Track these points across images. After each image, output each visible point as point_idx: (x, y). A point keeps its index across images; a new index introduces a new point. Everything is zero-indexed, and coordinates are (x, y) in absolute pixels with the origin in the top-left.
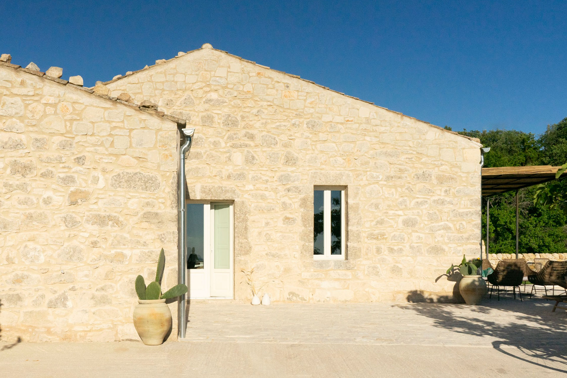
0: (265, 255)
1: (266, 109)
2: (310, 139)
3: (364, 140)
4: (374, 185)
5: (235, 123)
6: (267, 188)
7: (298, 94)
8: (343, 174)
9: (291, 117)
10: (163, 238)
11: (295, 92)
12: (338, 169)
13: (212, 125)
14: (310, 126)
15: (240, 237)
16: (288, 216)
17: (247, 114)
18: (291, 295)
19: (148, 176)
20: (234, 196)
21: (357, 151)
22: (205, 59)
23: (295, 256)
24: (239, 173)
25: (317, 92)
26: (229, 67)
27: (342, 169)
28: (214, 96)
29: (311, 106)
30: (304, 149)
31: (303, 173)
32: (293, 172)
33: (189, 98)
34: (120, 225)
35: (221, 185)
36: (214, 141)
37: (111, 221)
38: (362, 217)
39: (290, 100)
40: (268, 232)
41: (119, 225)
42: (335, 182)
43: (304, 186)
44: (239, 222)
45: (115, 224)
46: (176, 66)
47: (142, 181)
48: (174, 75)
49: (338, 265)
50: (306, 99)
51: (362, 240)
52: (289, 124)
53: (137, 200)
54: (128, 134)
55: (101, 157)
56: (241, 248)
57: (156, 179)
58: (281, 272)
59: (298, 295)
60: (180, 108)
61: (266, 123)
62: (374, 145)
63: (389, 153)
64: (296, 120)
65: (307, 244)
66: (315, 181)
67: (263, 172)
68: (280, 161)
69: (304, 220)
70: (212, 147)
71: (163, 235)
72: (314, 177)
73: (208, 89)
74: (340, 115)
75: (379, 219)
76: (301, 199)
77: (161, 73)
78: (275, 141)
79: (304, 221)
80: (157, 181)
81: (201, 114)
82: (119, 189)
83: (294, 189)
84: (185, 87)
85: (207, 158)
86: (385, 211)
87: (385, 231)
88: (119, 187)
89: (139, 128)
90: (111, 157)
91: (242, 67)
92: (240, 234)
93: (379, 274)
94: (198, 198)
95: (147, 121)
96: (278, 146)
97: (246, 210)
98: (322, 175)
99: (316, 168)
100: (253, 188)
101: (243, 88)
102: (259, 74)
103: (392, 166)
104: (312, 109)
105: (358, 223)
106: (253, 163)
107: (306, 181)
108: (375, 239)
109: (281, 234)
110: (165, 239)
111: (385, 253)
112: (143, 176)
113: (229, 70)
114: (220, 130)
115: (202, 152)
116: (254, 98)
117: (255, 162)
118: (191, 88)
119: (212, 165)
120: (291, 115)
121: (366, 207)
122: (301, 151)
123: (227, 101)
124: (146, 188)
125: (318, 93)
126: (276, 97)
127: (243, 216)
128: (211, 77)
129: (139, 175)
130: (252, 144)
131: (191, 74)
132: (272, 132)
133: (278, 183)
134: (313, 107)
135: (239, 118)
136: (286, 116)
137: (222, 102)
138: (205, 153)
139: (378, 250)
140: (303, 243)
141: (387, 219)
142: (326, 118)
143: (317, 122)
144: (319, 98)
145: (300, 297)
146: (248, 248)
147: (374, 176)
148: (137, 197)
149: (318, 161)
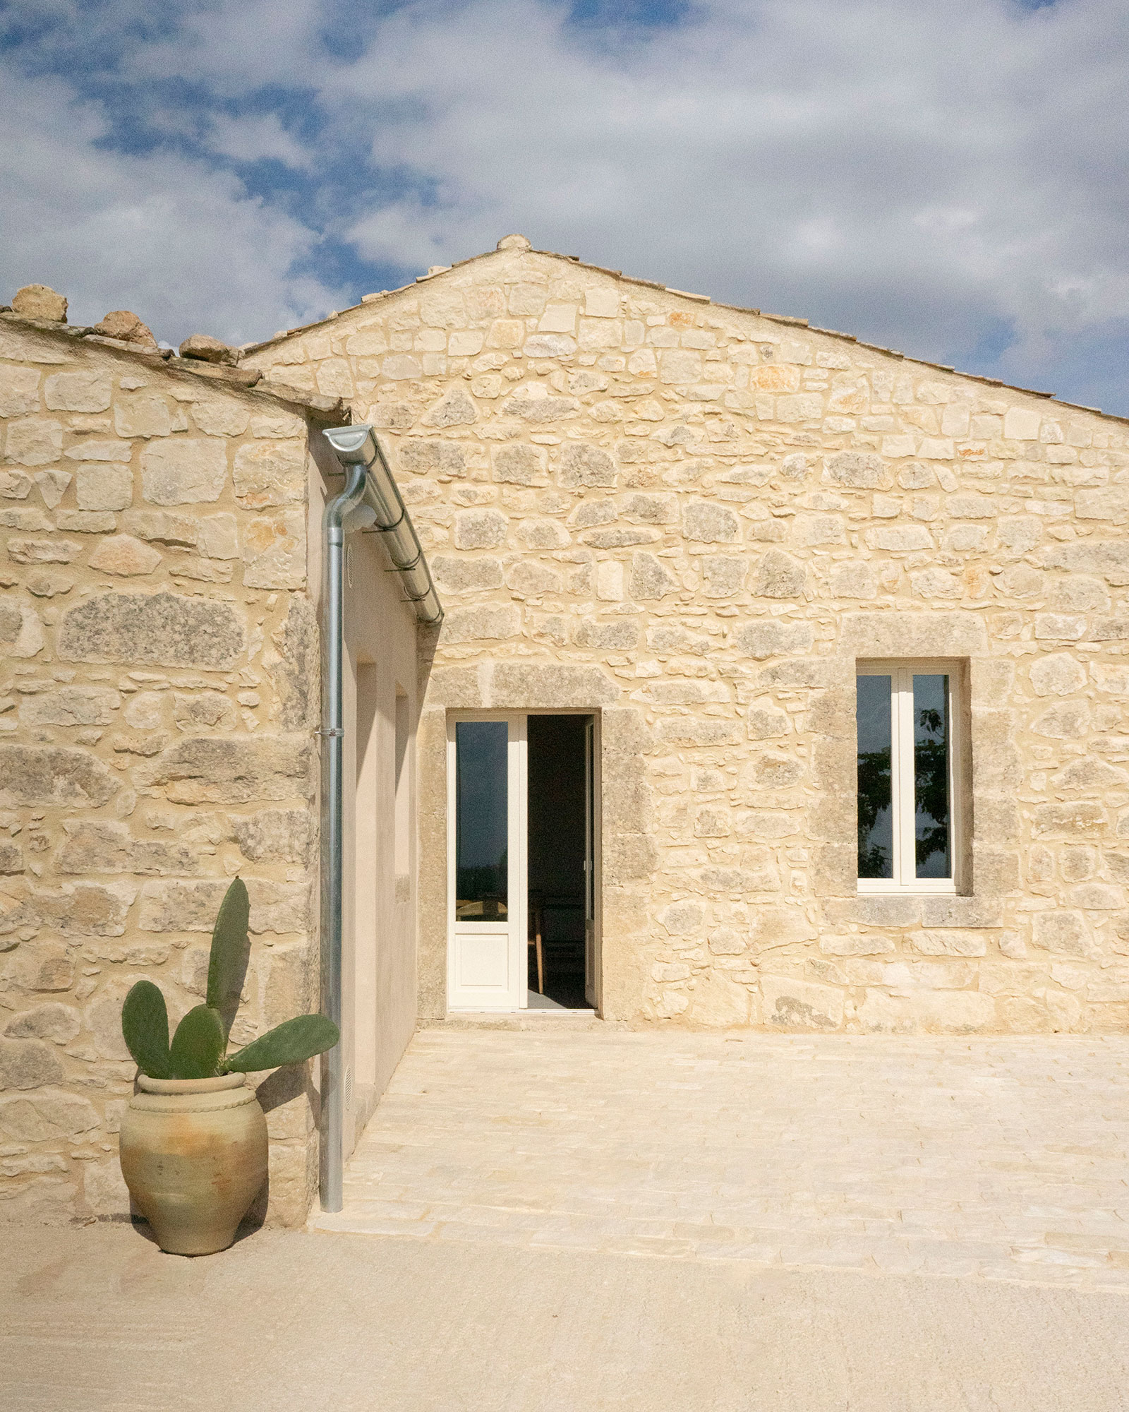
0: (700, 880)
1: (701, 424)
2: (842, 512)
3: (1025, 511)
4: (1061, 655)
5: (600, 472)
6: (706, 669)
7: (802, 376)
8: (952, 621)
9: (783, 448)
10: (252, 837)
11: (792, 367)
12: (937, 604)
13: (530, 480)
14: (843, 473)
15: (621, 823)
16: (771, 757)
17: (642, 442)
18: (785, 1009)
19: (199, 608)
20: (600, 697)
21: (1000, 547)
22: (507, 280)
23: (797, 883)
24: (613, 624)
25: (865, 365)
26: (583, 302)
27: (950, 604)
28: (536, 391)
29: (846, 411)
30: (824, 546)
31: (822, 620)
32: (788, 617)
33: (457, 400)
34: (94, 789)
35: (559, 664)
36: (537, 529)
37: (61, 777)
38: (1019, 759)
39: (775, 394)
40: (709, 807)
41: (92, 791)
42: (927, 646)
43: (824, 662)
44: (614, 778)
45: (78, 786)
46: (419, 306)
47: (178, 628)
48: (414, 332)
49: (939, 914)
50: (830, 389)
51: (1020, 832)
52: (775, 468)
53: (160, 695)
54: (127, 456)
55: (29, 542)
56: (622, 857)
57: (227, 618)
58: (750, 934)
59: (807, 1006)
60: (433, 431)
61: (699, 467)
62: (1057, 528)
63: (1110, 552)
64: (796, 455)
65: (836, 845)
66: (862, 645)
67: (689, 621)
68: (746, 586)
69: (826, 769)
70: (531, 545)
71: (250, 826)
72: (856, 633)
73: (515, 371)
74: (941, 436)
75: (1077, 763)
76: (814, 704)
77: (373, 328)
78: (730, 523)
79: (822, 773)
80: (233, 626)
81: (496, 448)
82: (90, 658)
83: (791, 671)
84: (449, 368)
85: (513, 582)
86: (1097, 738)
87: (1099, 803)
88: (93, 650)
89: (168, 433)
90: (66, 541)
91: (624, 298)
92: (619, 815)
93: (1080, 941)
94: (487, 703)
95: (195, 406)
96: (739, 538)
97: (638, 739)
98: (882, 626)
99: (863, 604)
100: (659, 672)
101: (627, 363)
102: (675, 318)
103: (1120, 591)
104: (849, 420)
105: (1006, 779)
106: (659, 594)
107: (830, 645)
108: (1062, 827)
109: (749, 813)
110: (259, 843)
111: (1101, 873)
112: (181, 608)
113: (582, 311)
114: (555, 495)
115: (500, 562)
116: (662, 394)
117: (664, 588)
118: (463, 371)
119: (531, 601)
120: (779, 441)
121: (1032, 726)
122: (816, 551)
123: (577, 405)
124: (191, 651)
125: (869, 370)
126: (730, 387)
127: (626, 759)
128: (527, 334)
129: (167, 605)
130: (656, 533)
131: (465, 329)
132: (718, 497)
133: (739, 654)
134: (851, 415)
135: (614, 457)
136: (765, 443)
137: (560, 410)
138: (507, 566)
139: (1077, 866)
140: (821, 841)
141: (1106, 764)
142: (897, 446)
143: (866, 460)
144: (871, 386)
145: (815, 1012)
146: (645, 859)
147: (1060, 626)
148: (157, 687)
149: (869, 581)
